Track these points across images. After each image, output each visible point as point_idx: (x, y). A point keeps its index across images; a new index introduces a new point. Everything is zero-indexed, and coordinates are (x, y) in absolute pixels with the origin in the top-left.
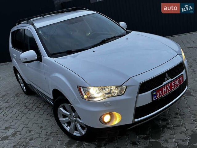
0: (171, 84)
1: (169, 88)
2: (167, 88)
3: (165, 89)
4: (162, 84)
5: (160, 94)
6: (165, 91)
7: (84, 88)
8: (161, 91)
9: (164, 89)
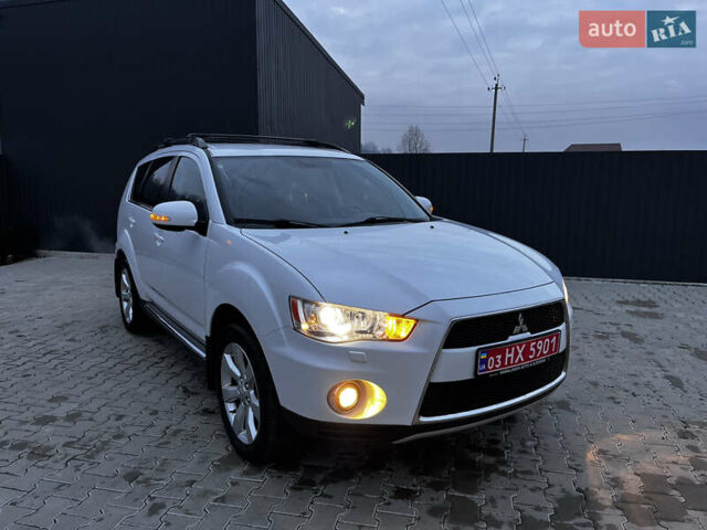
0: (529, 345)
1: (520, 355)
2: (516, 353)
3: (512, 355)
4: (506, 339)
5: (496, 363)
6: (509, 358)
7: (306, 305)
8: (499, 357)
9: (510, 352)
